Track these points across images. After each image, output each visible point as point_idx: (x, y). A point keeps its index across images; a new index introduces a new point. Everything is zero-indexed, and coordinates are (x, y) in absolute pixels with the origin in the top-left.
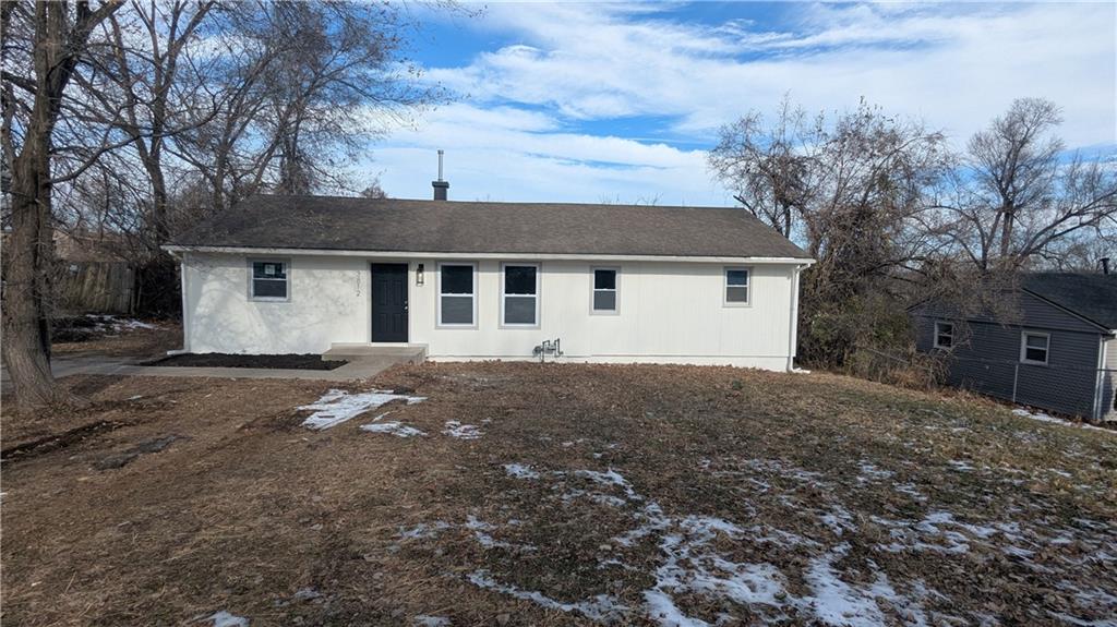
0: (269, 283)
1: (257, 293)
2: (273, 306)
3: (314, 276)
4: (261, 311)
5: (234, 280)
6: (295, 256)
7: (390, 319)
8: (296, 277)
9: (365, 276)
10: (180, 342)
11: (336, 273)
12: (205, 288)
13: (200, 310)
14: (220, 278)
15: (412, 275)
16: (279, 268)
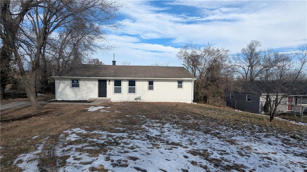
0: (75, 85)
1: (72, 87)
2: (76, 89)
3: (85, 83)
4: (73, 91)
5: (67, 84)
6: (81, 78)
7: (102, 92)
8: (81, 83)
9: (97, 83)
10: (54, 97)
11: (90, 82)
12: (60, 86)
13: (59, 91)
14: (64, 83)
15: (108, 82)
16: (77, 80)
